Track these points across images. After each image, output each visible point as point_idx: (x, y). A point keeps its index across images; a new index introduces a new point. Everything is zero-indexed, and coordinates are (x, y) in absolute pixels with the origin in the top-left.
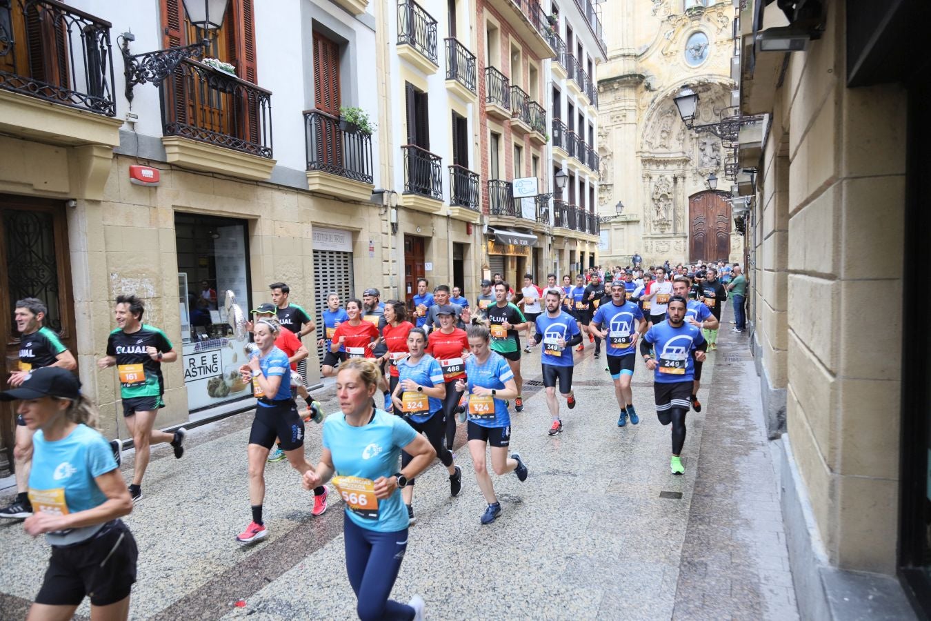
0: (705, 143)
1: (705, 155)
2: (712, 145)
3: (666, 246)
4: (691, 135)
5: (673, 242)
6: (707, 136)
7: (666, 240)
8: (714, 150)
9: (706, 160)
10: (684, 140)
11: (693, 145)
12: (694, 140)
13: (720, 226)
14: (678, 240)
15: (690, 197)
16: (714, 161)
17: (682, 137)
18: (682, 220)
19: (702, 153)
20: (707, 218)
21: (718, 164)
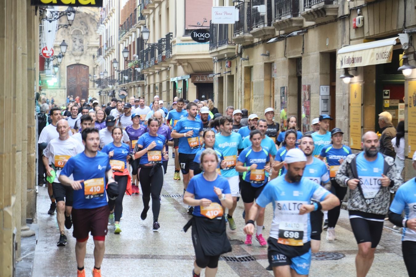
0: (76, 38)
1: (76, 45)
2: (79, 40)
3: (55, 94)
4: (68, 33)
5: (58, 91)
6: (77, 34)
7: (55, 90)
8: (80, 42)
9: (76, 47)
10: (65, 35)
11: (69, 39)
12: (70, 36)
13: (83, 84)
14: (61, 90)
15: (68, 67)
16: (81, 49)
17: (64, 33)
18: (63, 79)
19: (74, 43)
20: (76, 79)
21: (83, 50)
